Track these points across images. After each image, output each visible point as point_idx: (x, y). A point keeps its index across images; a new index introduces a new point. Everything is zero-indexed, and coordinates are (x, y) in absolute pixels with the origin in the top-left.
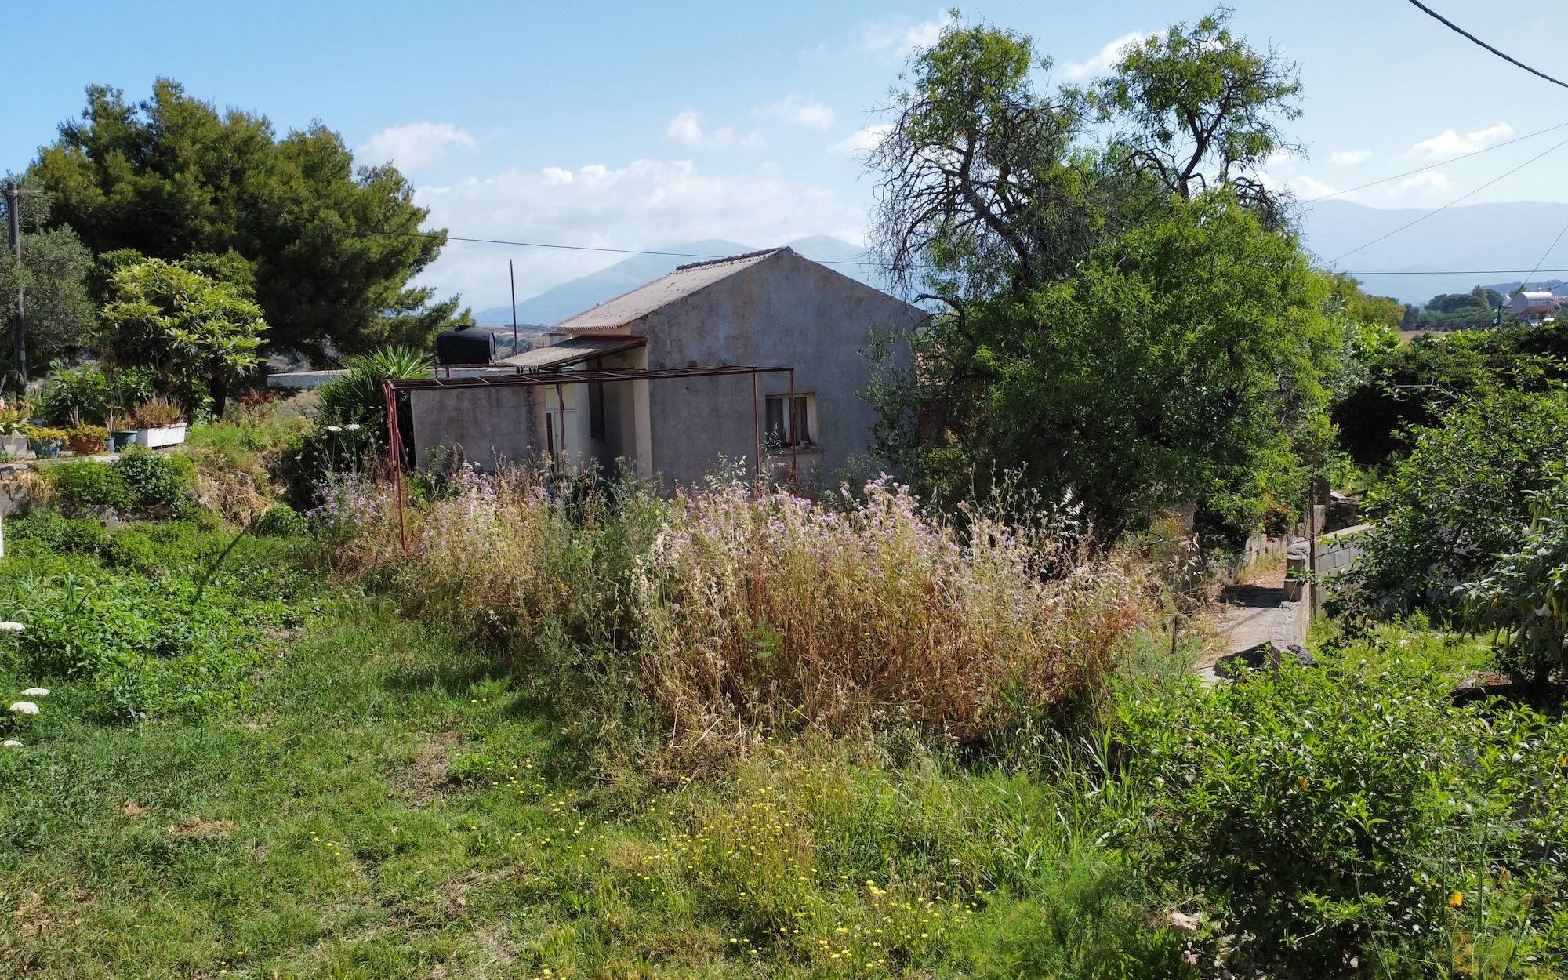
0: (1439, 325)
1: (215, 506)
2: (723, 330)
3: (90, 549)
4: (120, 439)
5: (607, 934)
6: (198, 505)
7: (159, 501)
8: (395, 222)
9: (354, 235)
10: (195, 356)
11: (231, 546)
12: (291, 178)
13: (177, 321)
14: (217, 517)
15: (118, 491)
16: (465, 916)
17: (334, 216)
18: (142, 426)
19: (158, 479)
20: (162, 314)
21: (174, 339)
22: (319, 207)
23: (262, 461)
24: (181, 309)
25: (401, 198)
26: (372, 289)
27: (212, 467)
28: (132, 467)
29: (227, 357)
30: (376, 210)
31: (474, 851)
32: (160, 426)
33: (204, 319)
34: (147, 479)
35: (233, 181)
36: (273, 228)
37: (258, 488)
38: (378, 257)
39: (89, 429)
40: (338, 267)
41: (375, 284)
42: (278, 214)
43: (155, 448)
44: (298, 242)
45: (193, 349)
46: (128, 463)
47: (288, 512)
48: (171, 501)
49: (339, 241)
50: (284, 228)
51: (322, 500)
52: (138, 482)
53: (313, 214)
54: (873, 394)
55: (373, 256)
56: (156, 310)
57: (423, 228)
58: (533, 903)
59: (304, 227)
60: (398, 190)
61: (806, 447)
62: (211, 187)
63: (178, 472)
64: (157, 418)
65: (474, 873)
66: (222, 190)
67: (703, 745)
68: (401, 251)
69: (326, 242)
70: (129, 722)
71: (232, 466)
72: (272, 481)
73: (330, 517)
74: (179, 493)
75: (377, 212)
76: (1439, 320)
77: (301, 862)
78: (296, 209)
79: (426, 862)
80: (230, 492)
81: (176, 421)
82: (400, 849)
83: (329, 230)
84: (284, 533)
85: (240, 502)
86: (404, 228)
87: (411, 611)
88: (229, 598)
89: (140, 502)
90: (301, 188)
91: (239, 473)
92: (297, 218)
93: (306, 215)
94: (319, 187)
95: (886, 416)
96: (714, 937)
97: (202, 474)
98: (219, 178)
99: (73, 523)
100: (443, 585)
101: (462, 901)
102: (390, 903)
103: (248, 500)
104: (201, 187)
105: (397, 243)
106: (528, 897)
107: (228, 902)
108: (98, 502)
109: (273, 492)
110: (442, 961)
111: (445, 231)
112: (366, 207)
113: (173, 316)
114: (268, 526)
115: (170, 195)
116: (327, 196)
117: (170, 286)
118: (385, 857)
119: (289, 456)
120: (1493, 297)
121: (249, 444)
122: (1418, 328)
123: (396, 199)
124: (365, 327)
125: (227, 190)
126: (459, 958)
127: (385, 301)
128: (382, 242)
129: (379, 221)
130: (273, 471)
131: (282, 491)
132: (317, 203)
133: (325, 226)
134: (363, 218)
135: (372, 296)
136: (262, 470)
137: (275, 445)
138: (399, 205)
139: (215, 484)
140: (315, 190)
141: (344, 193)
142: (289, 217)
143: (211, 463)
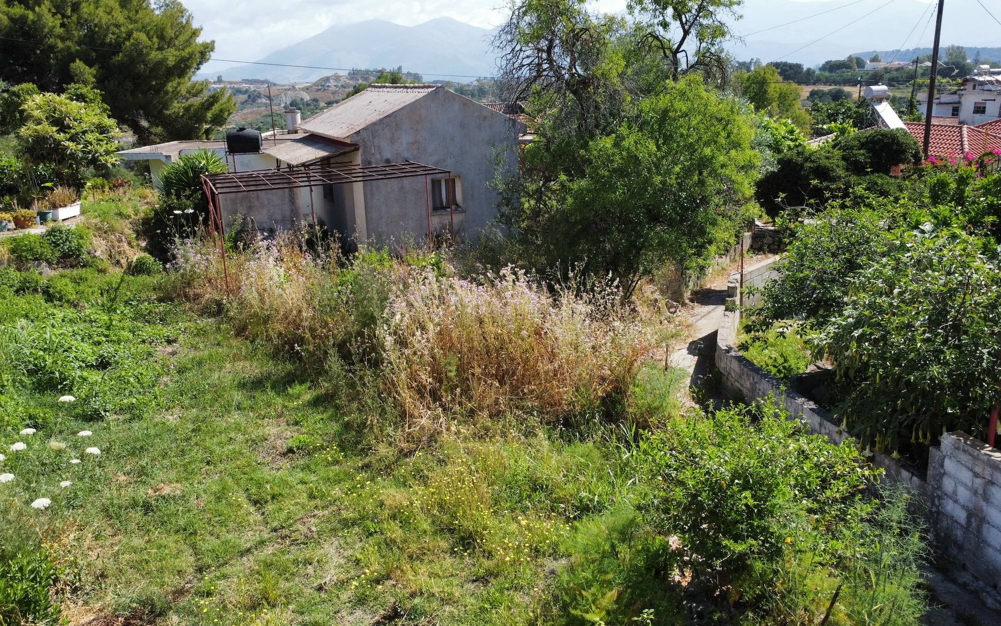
0: (827, 82)
1: (105, 257)
2: (405, 139)
3: (35, 290)
4: (43, 217)
5: (390, 544)
6: (95, 257)
7: (72, 256)
8: (182, 38)
9: (157, 49)
10: (82, 159)
11: (119, 286)
12: (112, 9)
13: (68, 136)
14: (107, 264)
15: (48, 252)
16: (316, 537)
17: (143, 37)
18: (55, 206)
19: (70, 242)
20: (58, 132)
21: (67, 148)
22: (132, 30)
23: (130, 226)
24: (70, 128)
25: (184, 22)
26: (170, 84)
27: (102, 232)
28: (54, 236)
29: (101, 158)
30: (170, 31)
31: (312, 497)
32: (65, 206)
33: (84, 132)
34: (63, 243)
35: (73, 11)
36: (103, 44)
37: (129, 243)
38: (173, 63)
39: (24, 211)
40: (148, 71)
41: (171, 81)
42: (106, 35)
43: (63, 220)
44: (121, 54)
45: (80, 155)
46: (51, 233)
47: (149, 259)
48: (78, 256)
49: (148, 54)
50: (110, 44)
51: (174, 257)
52: (58, 245)
53: (129, 35)
54: (496, 185)
55: (169, 63)
56: (55, 129)
57: (200, 40)
58: (349, 527)
59: (124, 44)
60: (183, 17)
61: (456, 210)
62: (59, 16)
63: (82, 238)
64: (63, 201)
65: (316, 512)
66: (67, 17)
67: (422, 428)
68: (188, 59)
69: (138, 55)
70: (102, 418)
71: (112, 230)
72: (137, 238)
73: (180, 267)
74: (83, 250)
75: (170, 33)
76: (827, 78)
77: (222, 506)
78: (117, 31)
79: (288, 505)
80: (113, 247)
81: (74, 202)
82: (273, 497)
83: (141, 46)
84: (148, 272)
85: (120, 253)
86: (188, 42)
87: (240, 331)
88: (128, 323)
89: (61, 258)
90: (119, 16)
91: (117, 234)
92: (118, 37)
93: (124, 35)
94: (131, 15)
95: (504, 198)
96: (444, 545)
97: (95, 236)
98: (64, 9)
99: (24, 274)
100: (256, 315)
101: (314, 529)
102: (275, 530)
103: (124, 251)
104: (53, 16)
105: (185, 53)
106: (347, 524)
107: (191, 534)
108: (36, 259)
109: (138, 245)
110: (310, 564)
111: (213, 42)
112: (163, 29)
113: (65, 132)
114: (138, 269)
115: (33, 22)
116: (136, 22)
117: (61, 112)
118: (266, 502)
119: (146, 221)
120: (860, 63)
121: (120, 214)
122: (814, 84)
123: (182, 22)
124: (167, 109)
125: (70, 17)
126: (318, 562)
127: (178, 93)
128: (175, 53)
129: (171, 38)
130: (137, 232)
131: (144, 244)
132: (131, 27)
133: (137, 43)
134: (161, 37)
135: (170, 89)
136: (130, 232)
137: (136, 215)
138: (184, 27)
139: (104, 242)
140: (129, 17)
141: (147, 20)
142: (113, 37)
143: (100, 229)
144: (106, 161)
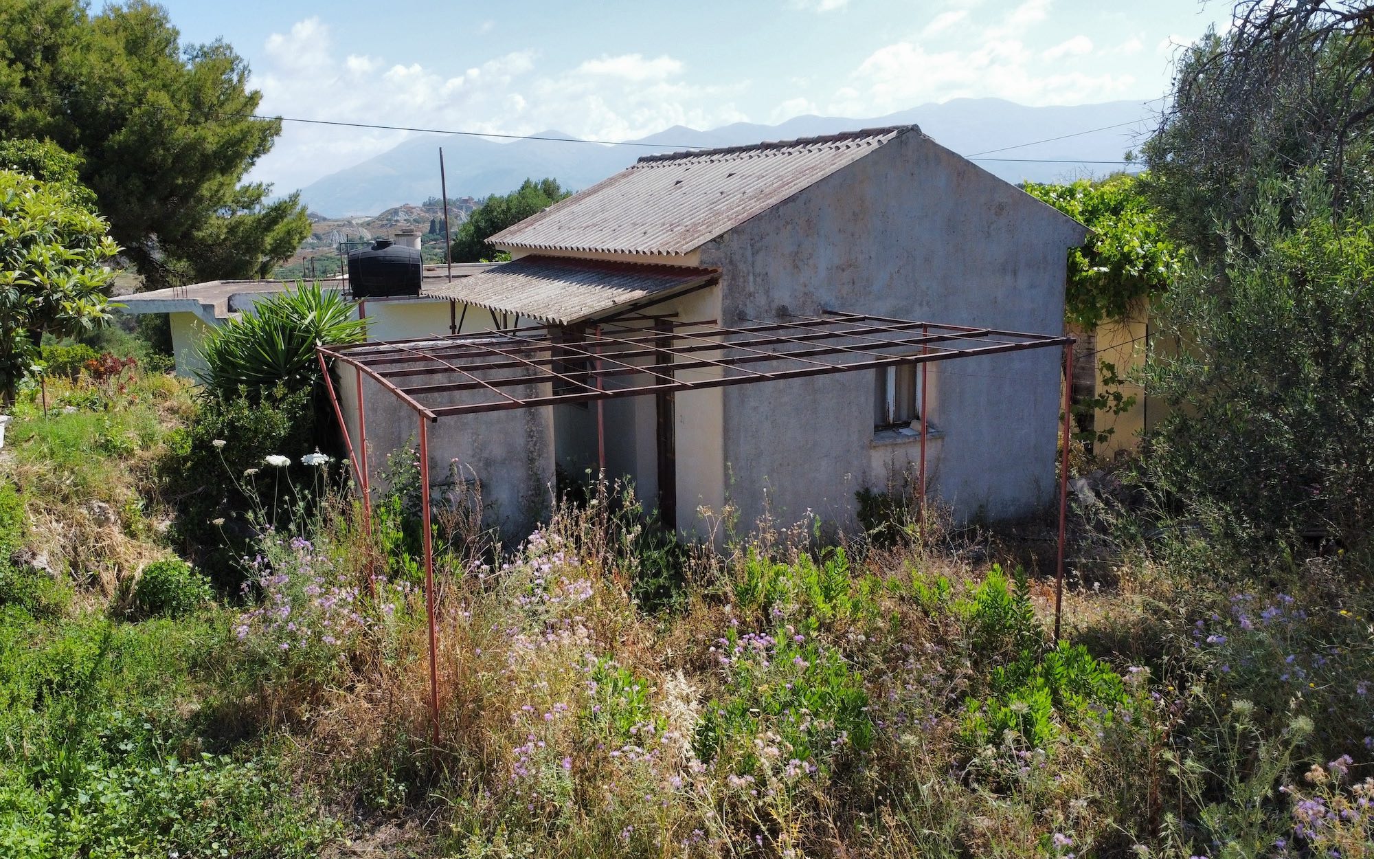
1: (59, 570)
2: (826, 257)
6: (32, 571)
8: (230, 107)
9: (188, 121)
10: (16, 305)
11: (94, 668)
12: (112, 54)
14: (62, 591)
17: (164, 99)
22: (145, 90)
25: (235, 78)
26: (206, 185)
30: (210, 93)
33: (27, 242)
35: (46, 59)
36: (94, 114)
37: (126, 526)
38: (214, 147)
40: (170, 161)
41: (209, 180)
42: (99, 98)
44: (124, 130)
45: (13, 295)
47: (180, 569)
49: (171, 129)
50: (108, 114)
53: (140, 97)
55: (208, 146)
59: (131, 112)
60: (233, 70)
62: (20, 66)
66: (34, 69)
68: (240, 141)
69: (155, 132)
71: (82, 492)
72: (147, 510)
75: (210, 95)
78: (119, 91)
83: (160, 117)
84: (174, 608)
85: (99, 554)
86: (240, 115)
90: (125, 66)
91: (95, 504)
92: (121, 102)
93: (131, 99)
94: (144, 67)
98: (29, 56)
103: (113, 549)
104: (9, 66)
105: (235, 131)
112: (199, 89)
116: (152, 76)
123: (231, 80)
124: (199, 229)
125: (39, 69)
127: (220, 199)
128: (218, 130)
129: (212, 105)
130: (148, 494)
131: (163, 525)
132: (142, 85)
133: (155, 109)
134: (197, 104)
135: (206, 194)
136: (131, 494)
137: (145, 447)
138: (234, 88)
139: (58, 527)
140: (140, 70)
141: (172, 73)
142: (111, 101)
143: (50, 490)
144: (79, 312)
